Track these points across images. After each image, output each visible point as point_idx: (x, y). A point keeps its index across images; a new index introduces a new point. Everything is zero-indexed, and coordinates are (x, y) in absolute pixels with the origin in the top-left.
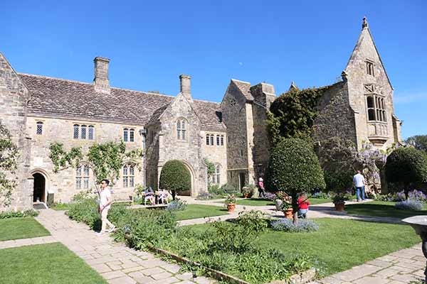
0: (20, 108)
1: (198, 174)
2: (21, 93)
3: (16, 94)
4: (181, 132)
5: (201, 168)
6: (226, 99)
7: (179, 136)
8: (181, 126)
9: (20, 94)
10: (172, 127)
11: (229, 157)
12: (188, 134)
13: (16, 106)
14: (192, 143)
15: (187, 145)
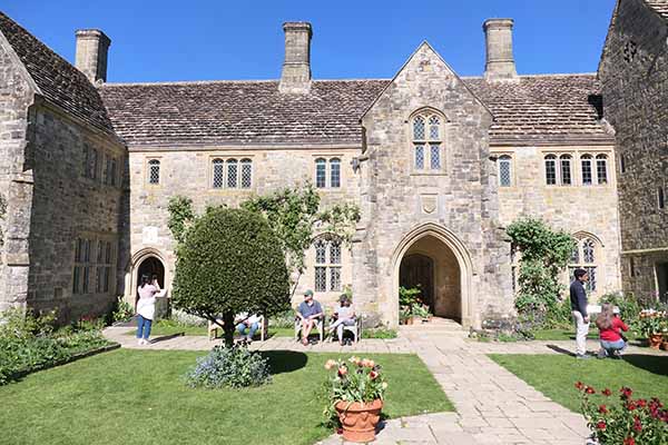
0: (16, 122)
1: (480, 263)
2: (17, 93)
3: (10, 97)
4: (427, 149)
5: (490, 245)
6: (614, 51)
7: (420, 159)
8: (428, 132)
9: (15, 96)
10: (397, 137)
11: (624, 215)
12: (447, 152)
13: (8, 119)
14: (462, 176)
15: (444, 183)
